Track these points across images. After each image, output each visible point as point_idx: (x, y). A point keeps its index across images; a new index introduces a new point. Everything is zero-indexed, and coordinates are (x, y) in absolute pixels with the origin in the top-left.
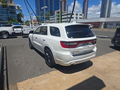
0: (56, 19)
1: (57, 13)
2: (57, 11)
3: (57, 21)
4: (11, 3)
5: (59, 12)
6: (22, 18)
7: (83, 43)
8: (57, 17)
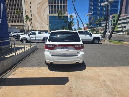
0: (111, 25)
1: (112, 18)
2: (112, 15)
3: (111, 27)
4: (65, 13)
5: (114, 17)
6: (72, 26)
7: (62, 47)
8: (112, 22)
